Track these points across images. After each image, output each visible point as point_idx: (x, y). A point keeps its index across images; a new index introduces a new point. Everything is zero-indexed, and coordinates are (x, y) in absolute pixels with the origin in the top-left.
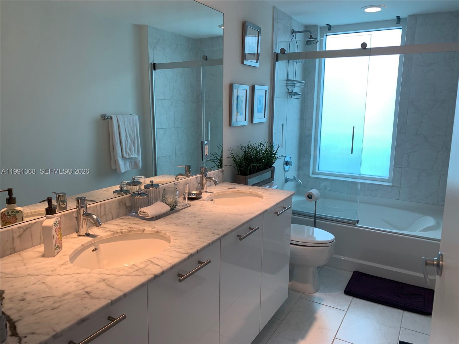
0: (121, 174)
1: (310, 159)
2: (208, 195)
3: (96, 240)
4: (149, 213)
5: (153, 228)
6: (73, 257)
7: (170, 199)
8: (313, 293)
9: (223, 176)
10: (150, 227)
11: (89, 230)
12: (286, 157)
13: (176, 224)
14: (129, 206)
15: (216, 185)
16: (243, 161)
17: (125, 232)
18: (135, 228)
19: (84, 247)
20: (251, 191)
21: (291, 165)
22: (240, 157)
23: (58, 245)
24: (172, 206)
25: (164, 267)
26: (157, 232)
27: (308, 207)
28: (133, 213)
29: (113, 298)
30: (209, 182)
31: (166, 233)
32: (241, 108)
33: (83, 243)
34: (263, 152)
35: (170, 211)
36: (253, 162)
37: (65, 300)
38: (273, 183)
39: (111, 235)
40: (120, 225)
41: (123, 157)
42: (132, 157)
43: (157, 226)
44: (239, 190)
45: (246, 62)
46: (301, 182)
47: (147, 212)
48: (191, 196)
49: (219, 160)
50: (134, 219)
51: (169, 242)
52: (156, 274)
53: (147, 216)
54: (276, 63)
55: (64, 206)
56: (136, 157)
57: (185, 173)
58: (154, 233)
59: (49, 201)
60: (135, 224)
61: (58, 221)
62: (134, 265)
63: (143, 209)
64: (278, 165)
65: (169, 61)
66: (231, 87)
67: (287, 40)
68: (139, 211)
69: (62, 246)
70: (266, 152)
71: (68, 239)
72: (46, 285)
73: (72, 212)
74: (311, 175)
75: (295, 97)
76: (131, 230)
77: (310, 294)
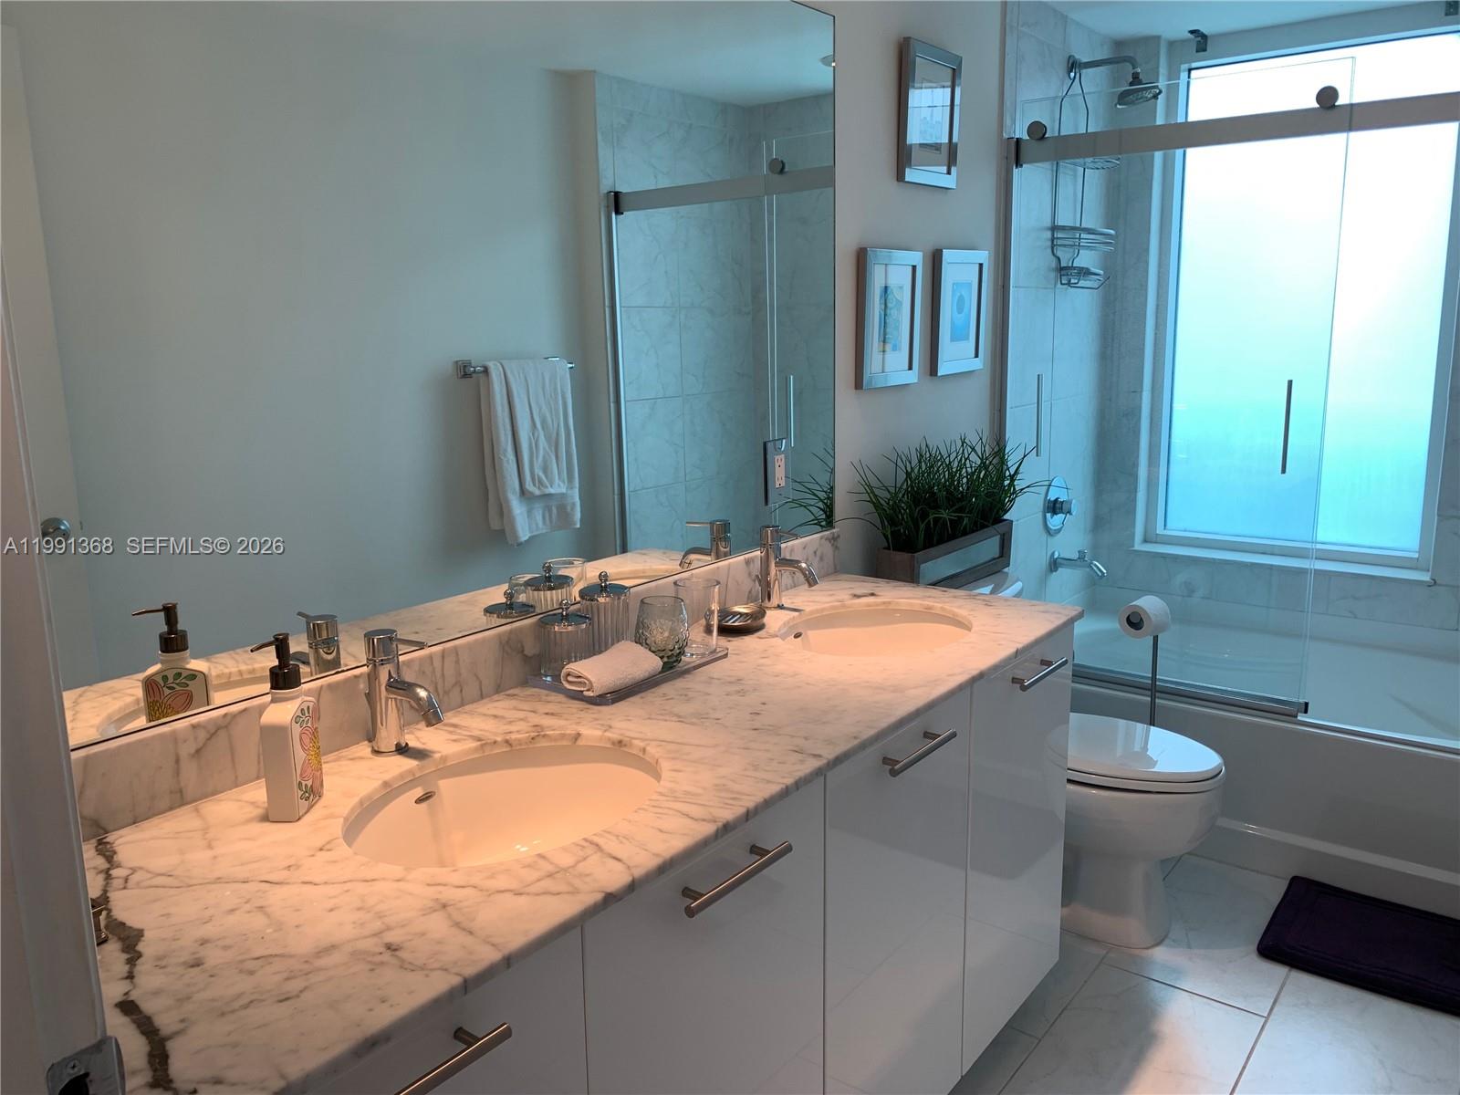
0: (520, 544)
1: (1136, 492)
2: (786, 619)
3: (429, 767)
4: (593, 680)
5: (605, 731)
6: (355, 825)
7: (660, 633)
8: (1147, 948)
9: (834, 556)
10: (598, 726)
11: (408, 733)
12: (1050, 485)
13: (680, 717)
14: (534, 655)
15: (810, 585)
16: (903, 505)
17: (520, 742)
18: (551, 728)
19: (389, 790)
20: (931, 604)
21: (1069, 512)
22: (892, 490)
23: (309, 783)
24: (668, 657)
25: (636, 866)
26: (620, 742)
27: (1131, 657)
28: (546, 676)
29: (470, 971)
30: (788, 573)
31: (648, 748)
32: (897, 328)
33: (387, 777)
34: (973, 473)
35: (660, 673)
36: (936, 507)
37: (319, 969)
38: (1007, 574)
39: (476, 750)
40: (503, 717)
41: (523, 491)
42: (552, 491)
43: (620, 721)
44: (890, 603)
45: (910, 175)
46: (1105, 571)
47: (589, 677)
48: (729, 623)
49: (821, 500)
50: (549, 698)
51: (657, 776)
52: (609, 891)
53: (588, 690)
54: (1016, 171)
55: (330, 657)
56: (564, 491)
57: (712, 545)
58: (609, 746)
59: (281, 645)
60: (552, 714)
61: (308, 707)
62: (541, 856)
63: (576, 667)
64: (1023, 514)
65: (664, 183)
66: (862, 261)
67: (1052, 94)
68: (564, 671)
69: (322, 785)
70: (983, 472)
71: (344, 763)
72: (268, 915)
73: (356, 677)
74: (1138, 546)
75: (1082, 283)
76: (539, 733)
77: (1137, 952)
